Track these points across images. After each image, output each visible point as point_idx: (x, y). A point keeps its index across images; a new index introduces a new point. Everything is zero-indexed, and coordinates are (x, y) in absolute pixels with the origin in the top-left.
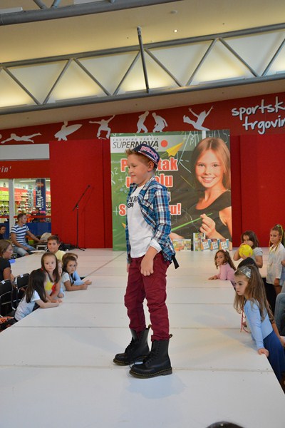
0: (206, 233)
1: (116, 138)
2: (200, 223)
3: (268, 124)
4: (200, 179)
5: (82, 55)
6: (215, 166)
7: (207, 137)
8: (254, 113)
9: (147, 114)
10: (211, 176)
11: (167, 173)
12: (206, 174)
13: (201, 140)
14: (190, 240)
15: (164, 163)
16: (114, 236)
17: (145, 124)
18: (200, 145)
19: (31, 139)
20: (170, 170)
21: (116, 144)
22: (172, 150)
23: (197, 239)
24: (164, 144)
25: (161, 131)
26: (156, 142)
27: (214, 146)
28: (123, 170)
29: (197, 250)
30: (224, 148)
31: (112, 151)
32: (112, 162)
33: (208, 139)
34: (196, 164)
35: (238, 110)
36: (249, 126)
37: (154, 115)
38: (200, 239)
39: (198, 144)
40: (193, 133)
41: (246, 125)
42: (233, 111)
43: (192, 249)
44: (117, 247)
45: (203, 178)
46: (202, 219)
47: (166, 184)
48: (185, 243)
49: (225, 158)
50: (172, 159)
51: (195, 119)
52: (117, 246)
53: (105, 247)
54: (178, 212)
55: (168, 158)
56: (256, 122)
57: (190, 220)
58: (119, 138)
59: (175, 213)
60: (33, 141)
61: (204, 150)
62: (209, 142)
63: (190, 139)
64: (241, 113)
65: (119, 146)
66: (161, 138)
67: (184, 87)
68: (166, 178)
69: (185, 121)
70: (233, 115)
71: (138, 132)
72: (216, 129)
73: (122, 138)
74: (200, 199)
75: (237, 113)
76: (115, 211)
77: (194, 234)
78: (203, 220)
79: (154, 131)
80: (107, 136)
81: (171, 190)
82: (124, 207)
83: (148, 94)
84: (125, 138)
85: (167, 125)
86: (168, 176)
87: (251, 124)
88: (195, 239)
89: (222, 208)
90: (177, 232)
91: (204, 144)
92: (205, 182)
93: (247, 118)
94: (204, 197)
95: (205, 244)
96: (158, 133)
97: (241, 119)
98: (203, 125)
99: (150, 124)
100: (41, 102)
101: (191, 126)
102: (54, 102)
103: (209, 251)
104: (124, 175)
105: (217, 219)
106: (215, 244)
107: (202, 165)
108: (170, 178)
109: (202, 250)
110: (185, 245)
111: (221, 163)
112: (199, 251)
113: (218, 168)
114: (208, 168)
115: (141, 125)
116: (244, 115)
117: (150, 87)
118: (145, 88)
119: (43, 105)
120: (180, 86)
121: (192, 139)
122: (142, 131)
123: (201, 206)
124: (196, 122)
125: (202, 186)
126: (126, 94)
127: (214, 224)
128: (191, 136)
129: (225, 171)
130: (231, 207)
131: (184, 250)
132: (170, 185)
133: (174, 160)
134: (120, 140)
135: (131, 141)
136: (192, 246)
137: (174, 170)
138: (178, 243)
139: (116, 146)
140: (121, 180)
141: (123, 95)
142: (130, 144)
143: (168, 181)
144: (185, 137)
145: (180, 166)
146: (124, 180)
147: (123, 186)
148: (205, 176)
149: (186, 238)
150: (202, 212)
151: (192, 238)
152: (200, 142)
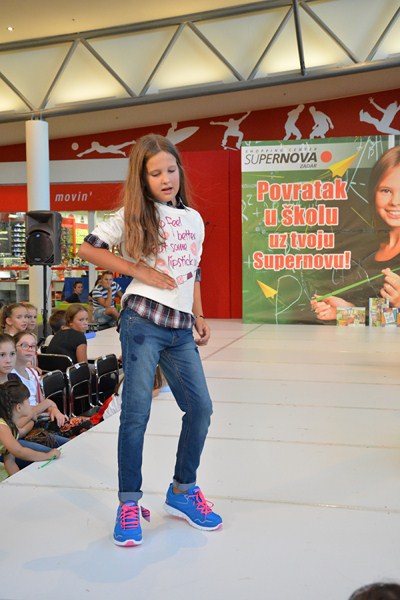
0: (389, 298)
1: (251, 148)
2: (382, 282)
4: (383, 212)
5: (200, 17)
7: (397, 145)
9: (301, 108)
10: (399, 208)
11: (330, 204)
12: (393, 205)
13: (387, 151)
14: (364, 309)
15: (325, 187)
16: (245, 301)
17: (297, 124)
18: (385, 158)
19: (122, 150)
20: (334, 198)
21: (249, 157)
22: (338, 167)
23: (375, 307)
24: (326, 157)
25: (323, 137)
26: (314, 154)
28: (260, 198)
29: (374, 325)
31: (245, 168)
32: (243, 186)
33: (397, 149)
34: (378, 189)
37: (312, 110)
38: (380, 307)
39: (381, 157)
40: (373, 140)
43: (367, 323)
44: (248, 318)
45: (387, 211)
46: (385, 276)
47: (328, 221)
48: (356, 313)
50: (338, 182)
51: (379, 116)
52: (249, 315)
53: (231, 317)
54: (346, 265)
55: (332, 180)
58: (255, 148)
59: (341, 266)
60: (124, 153)
61: (391, 167)
63: (368, 148)
65: (255, 161)
66: (320, 148)
67: (362, 64)
68: (328, 211)
69: (361, 120)
71: (286, 138)
73: (260, 148)
74: (382, 245)
76: (244, 262)
77: (371, 300)
79: (312, 136)
80: (238, 145)
81: (336, 230)
82: (261, 255)
83: (303, 76)
84: (267, 147)
85: (332, 126)
86: (332, 209)
88: (372, 307)
90: (343, 296)
91: (392, 156)
92: (390, 217)
94: (388, 242)
95: (389, 316)
96: (317, 139)
98: (393, 125)
99: (306, 125)
100: (137, 92)
101: (372, 127)
102: (156, 92)
103: (394, 326)
104: (261, 207)
107: (386, 191)
108: (335, 211)
109: (383, 326)
110: (356, 317)
112: (379, 327)
114: (397, 195)
115: (291, 127)
117: (307, 65)
118: (299, 67)
119: (140, 97)
120: (356, 62)
121: (371, 149)
122: (293, 137)
123: (382, 257)
124: (380, 120)
125: (386, 223)
126: (269, 78)
128: (370, 145)
131: (354, 325)
132: (334, 222)
133: (341, 182)
134: (257, 151)
135: (274, 153)
136: (367, 318)
137: (341, 198)
138: (345, 313)
139: (251, 161)
140: (257, 213)
141: (264, 79)
142: (272, 157)
143: (331, 217)
144: (360, 147)
145: (350, 193)
146: (261, 215)
147: (259, 224)
148: (390, 208)
149: (357, 306)
150: (385, 265)
151: (367, 306)
152: (385, 153)
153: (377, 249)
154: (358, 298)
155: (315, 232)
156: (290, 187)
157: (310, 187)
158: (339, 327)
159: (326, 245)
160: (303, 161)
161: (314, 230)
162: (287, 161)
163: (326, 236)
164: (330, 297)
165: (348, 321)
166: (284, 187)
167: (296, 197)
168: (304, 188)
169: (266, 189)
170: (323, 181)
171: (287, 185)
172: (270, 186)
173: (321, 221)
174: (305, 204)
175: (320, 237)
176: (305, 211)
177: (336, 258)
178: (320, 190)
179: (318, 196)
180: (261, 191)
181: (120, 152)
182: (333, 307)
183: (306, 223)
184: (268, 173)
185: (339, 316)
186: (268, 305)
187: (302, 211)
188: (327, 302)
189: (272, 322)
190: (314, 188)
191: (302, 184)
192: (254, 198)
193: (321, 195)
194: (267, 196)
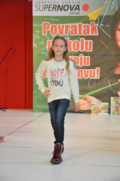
14: (107, 104)
15: (84, 27)
16: (34, 98)
20: (90, 34)
21: (38, 6)
22: (93, 15)
23: (114, 103)
26: (78, 6)
28: (45, 33)
29: (113, 113)
31: (35, 13)
32: (33, 25)
34: (117, 29)
38: (117, 103)
43: (109, 113)
44: (37, 109)
47: (86, 49)
48: (102, 106)
50: (93, 24)
52: (37, 107)
53: (25, 109)
54: (97, 76)
55: (89, 23)
57: (109, 85)
59: (94, 76)
63: (111, 3)
65: (41, 9)
66: (82, 2)
68: (87, 43)
77: (112, 98)
81: (91, 54)
86: (88, 41)
90: (95, 96)
104: (45, 39)
108: (90, 42)
109: (119, 114)
110: (103, 108)
112: (116, 115)
121: (113, 3)
123: (118, 71)
128: (113, 1)
131: (101, 113)
132: (90, 49)
133: (95, 24)
135: (53, 4)
136: (109, 109)
137: (94, 35)
138: (96, 106)
139: (38, 9)
140: (42, 43)
142: (52, 7)
143: (88, 46)
144: (107, 2)
145: (100, 31)
146: (45, 44)
147: (44, 50)
149: (103, 102)
151: (109, 102)
153: (116, 67)
154: (104, 97)
155: (78, 55)
156: (63, 26)
157: (76, 27)
158: (93, 115)
159: (85, 64)
160: (71, 10)
161: (78, 54)
162: (61, 10)
163: (85, 58)
164: (87, 96)
165: (98, 111)
166: (59, 26)
167: (66, 33)
168: (72, 27)
169: (48, 28)
170: (84, 23)
171: (61, 25)
172: (50, 26)
173: (82, 49)
174: (73, 38)
175: (81, 59)
176: (72, 42)
177: (91, 72)
178: (81, 29)
179: (80, 33)
180: (45, 28)
182: (89, 102)
183: (73, 50)
184: (50, 17)
185: (92, 108)
187: (71, 42)
188: (85, 99)
190: (78, 28)
191: (70, 25)
192: (41, 33)
193: (82, 32)
194: (48, 32)
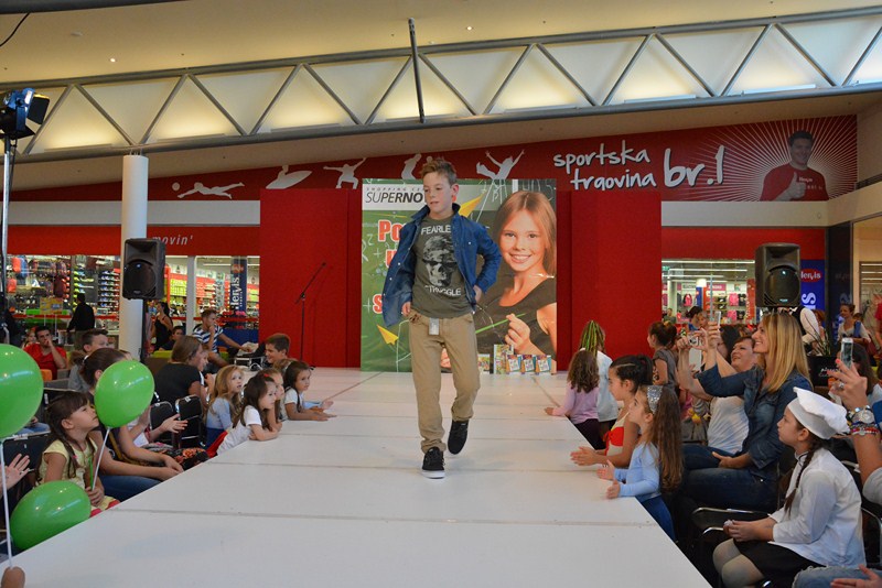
0: (514, 345)
1: (371, 186)
2: (507, 328)
3: (610, 182)
4: (507, 256)
5: (316, 60)
6: (532, 236)
7: (520, 189)
8: (588, 163)
9: (418, 157)
10: (523, 253)
12: (516, 250)
13: (510, 195)
14: (488, 356)
16: (363, 347)
17: (414, 173)
18: (509, 202)
19: (227, 192)
21: (371, 195)
23: (499, 354)
27: (531, 205)
28: (382, 238)
29: (498, 372)
30: (546, 207)
31: (366, 206)
32: (363, 225)
33: (522, 193)
34: (501, 233)
35: (564, 158)
36: (581, 184)
37: (429, 159)
38: (504, 354)
39: (505, 201)
41: (576, 181)
42: (555, 159)
43: (491, 371)
44: (367, 366)
45: (512, 255)
46: (510, 321)
49: (548, 225)
52: (367, 362)
53: (347, 367)
56: (592, 178)
58: (377, 186)
60: (229, 196)
61: (515, 210)
62: (524, 197)
63: (492, 192)
64: (569, 163)
65: (376, 199)
67: (480, 116)
69: (478, 172)
70: (556, 165)
72: (535, 177)
73: (381, 186)
74: (507, 290)
75: (563, 163)
76: (366, 306)
78: (511, 324)
83: (421, 124)
84: (387, 186)
87: (584, 180)
88: (497, 354)
89: (541, 304)
91: (515, 200)
92: (514, 262)
93: (577, 170)
94: (512, 287)
95: (513, 364)
97: (568, 172)
100: (248, 131)
102: (269, 131)
103: (518, 374)
104: (382, 248)
105: (532, 323)
106: (528, 363)
107: (510, 235)
109: (508, 373)
111: (541, 232)
112: (503, 375)
113: (536, 241)
114: (521, 239)
115: (408, 175)
116: (573, 166)
117: (426, 113)
118: (418, 115)
119: (251, 135)
120: (474, 114)
121: (495, 192)
123: (506, 302)
124: (497, 173)
125: (510, 268)
126: (387, 124)
127: (528, 330)
128: (493, 188)
129: (548, 245)
130: (555, 304)
134: (379, 189)
135: (396, 191)
136: (492, 365)
139: (372, 199)
140: (378, 254)
141: (382, 124)
142: (395, 196)
144: (484, 190)
146: (383, 256)
147: (381, 265)
148: (515, 253)
149: (482, 353)
150: (509, 310)
151: (491, 353)
152: (509, 197)
153: (501, 295)
162: (410, 201)
169: (388, 229)
172: (392, 226)
180: (382, 230)
181: (226, 194)
184: (391, 212)
186: (388, 352)
189: (392, 369)
192: (374, 239)
194: (388, 236)
